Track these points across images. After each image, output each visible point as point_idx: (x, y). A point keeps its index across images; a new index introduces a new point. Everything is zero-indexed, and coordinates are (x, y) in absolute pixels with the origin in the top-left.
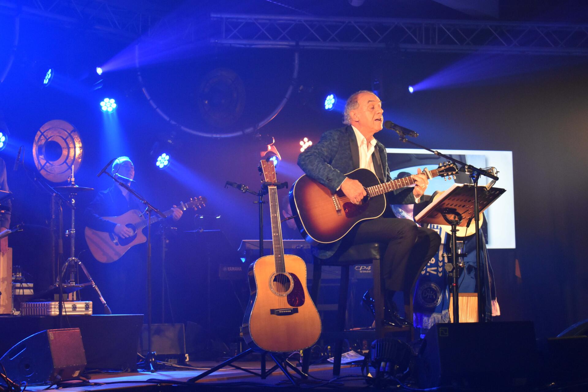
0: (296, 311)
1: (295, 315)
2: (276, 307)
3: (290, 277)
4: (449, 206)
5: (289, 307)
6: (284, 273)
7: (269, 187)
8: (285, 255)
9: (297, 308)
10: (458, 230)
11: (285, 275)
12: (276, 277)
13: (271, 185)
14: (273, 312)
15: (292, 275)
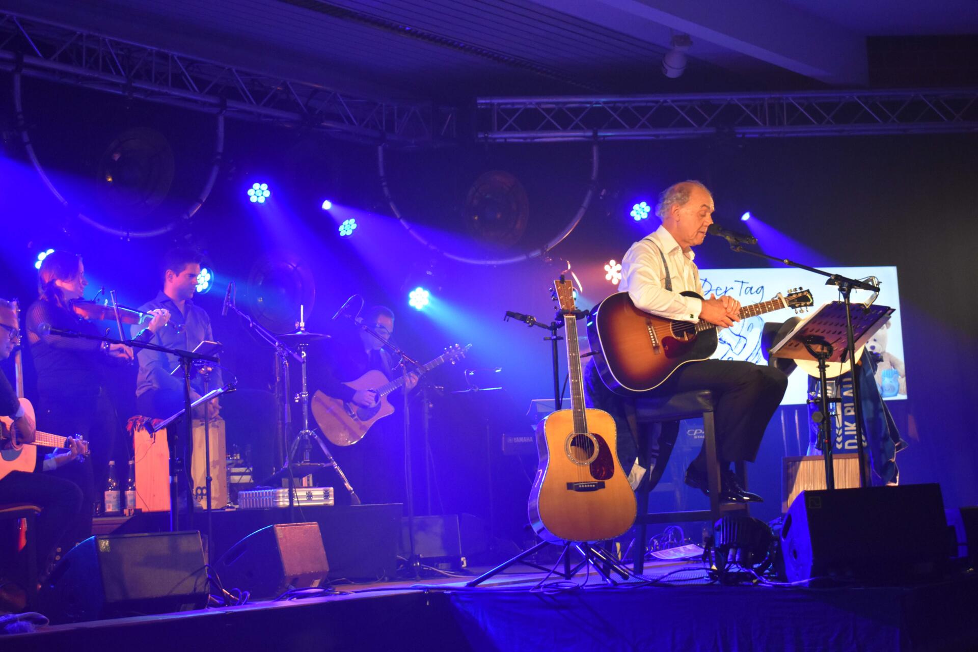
0: (602, 486)
1: (601, 492)
2: (575, 479)
3: (594, 439)
4: (814, 333)
5: (592, 479)
6: (585, 434)
7: (566, 317)
8: (587, 410)
9: (604, 483)
10: (828, 366)
11: (587, 437)
12: (574, 439)
13: (567, 313)
14: (570, 486)
15: (597, 436)
